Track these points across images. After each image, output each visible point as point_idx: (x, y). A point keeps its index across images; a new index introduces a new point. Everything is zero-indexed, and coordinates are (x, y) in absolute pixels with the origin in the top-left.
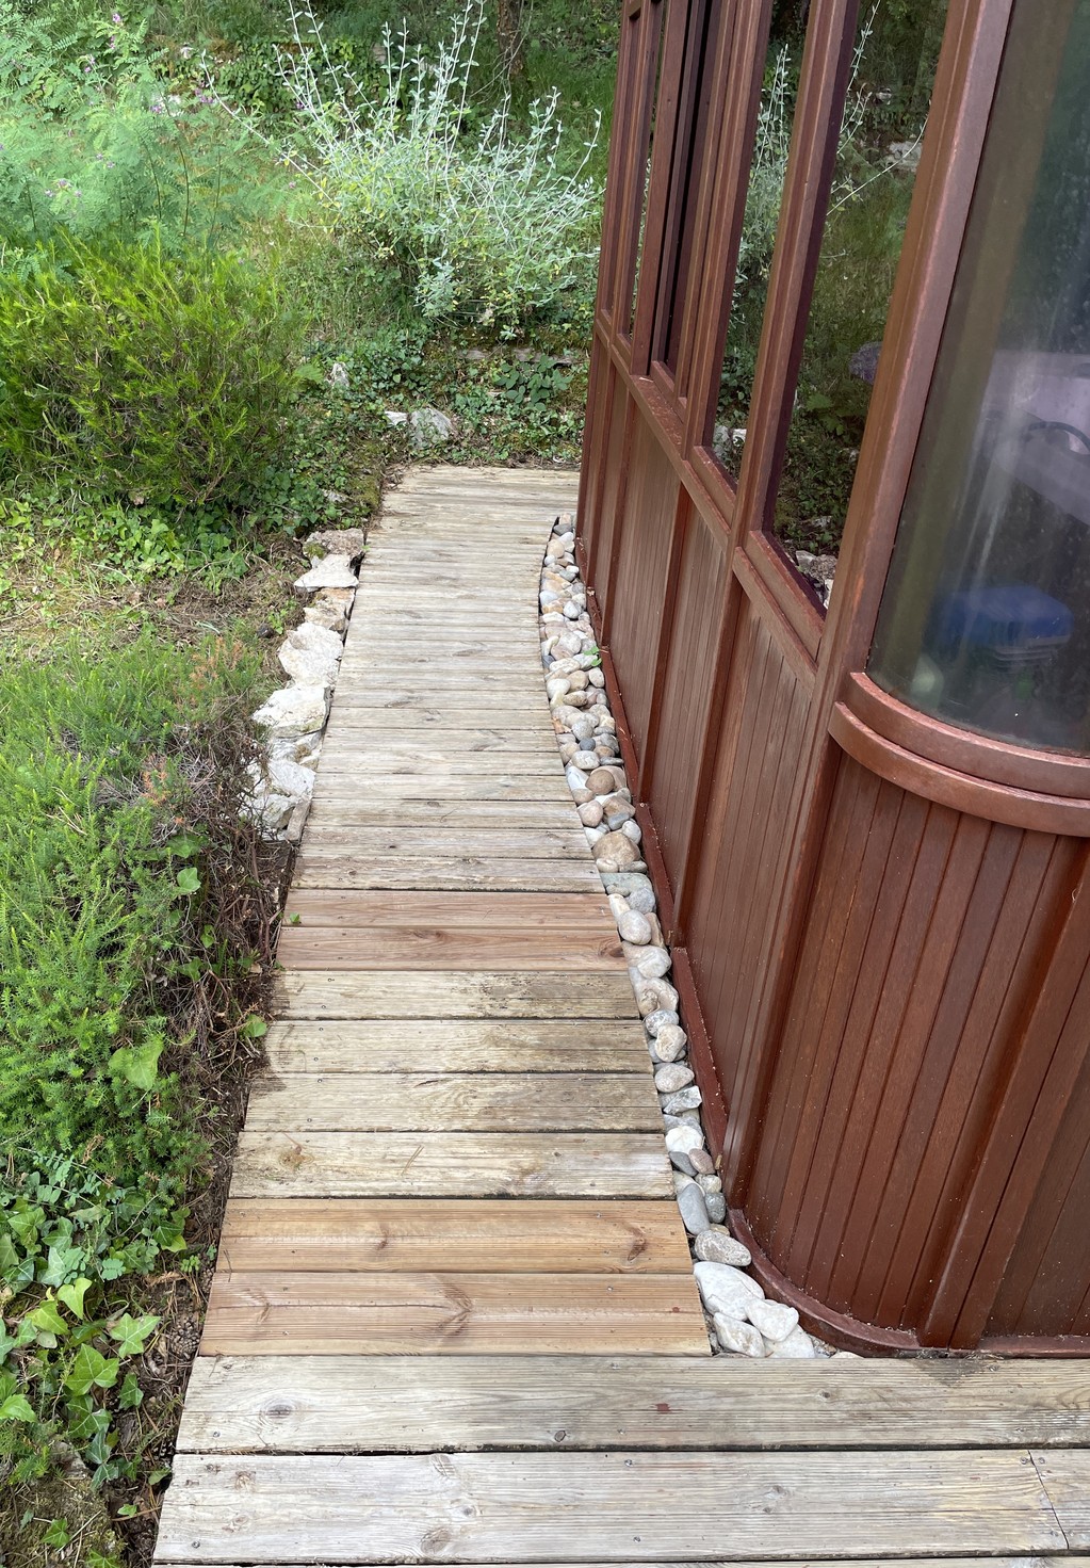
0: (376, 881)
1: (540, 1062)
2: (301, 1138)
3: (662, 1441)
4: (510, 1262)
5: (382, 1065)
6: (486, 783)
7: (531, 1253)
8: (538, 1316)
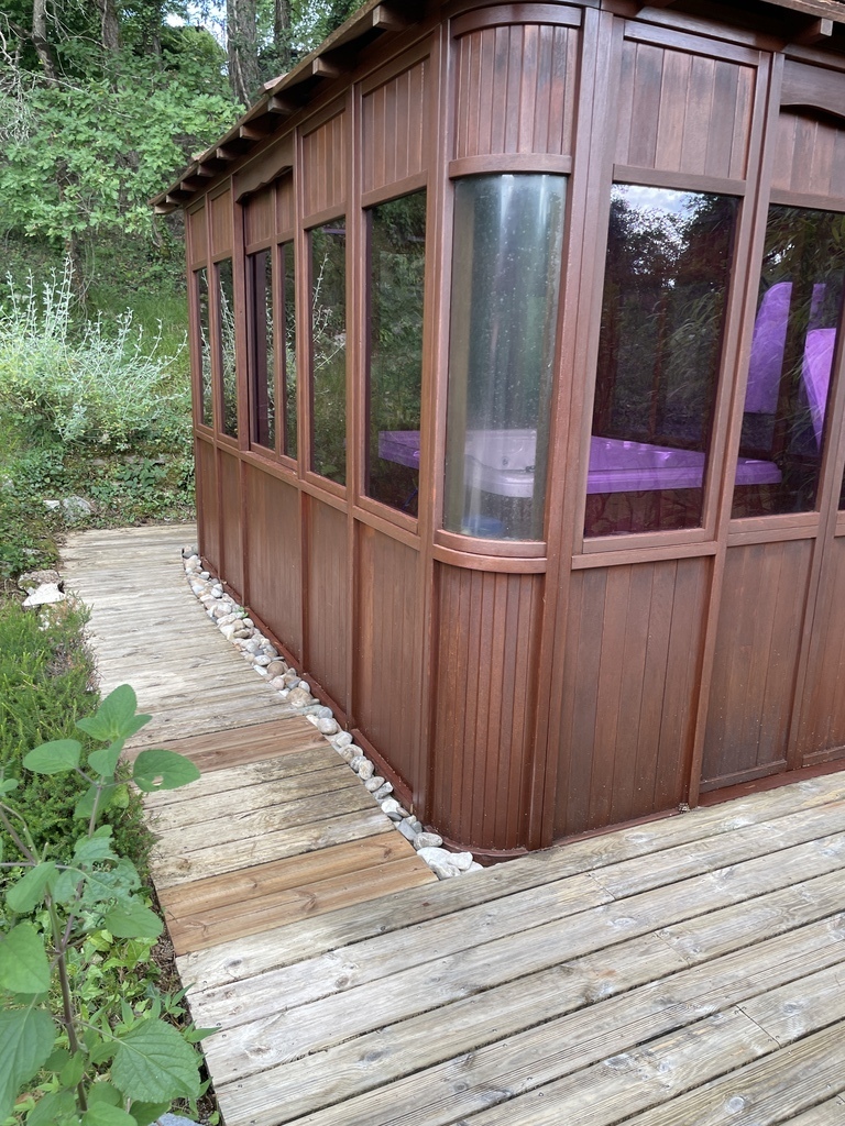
0: (167, 737)
1: (302, 793)
2: (186, 856)
3: (431, 916)
4: (326, 874)
5: (215, 814)
6: (209, 681)
7: (335, 869)
8: (350, 889)
